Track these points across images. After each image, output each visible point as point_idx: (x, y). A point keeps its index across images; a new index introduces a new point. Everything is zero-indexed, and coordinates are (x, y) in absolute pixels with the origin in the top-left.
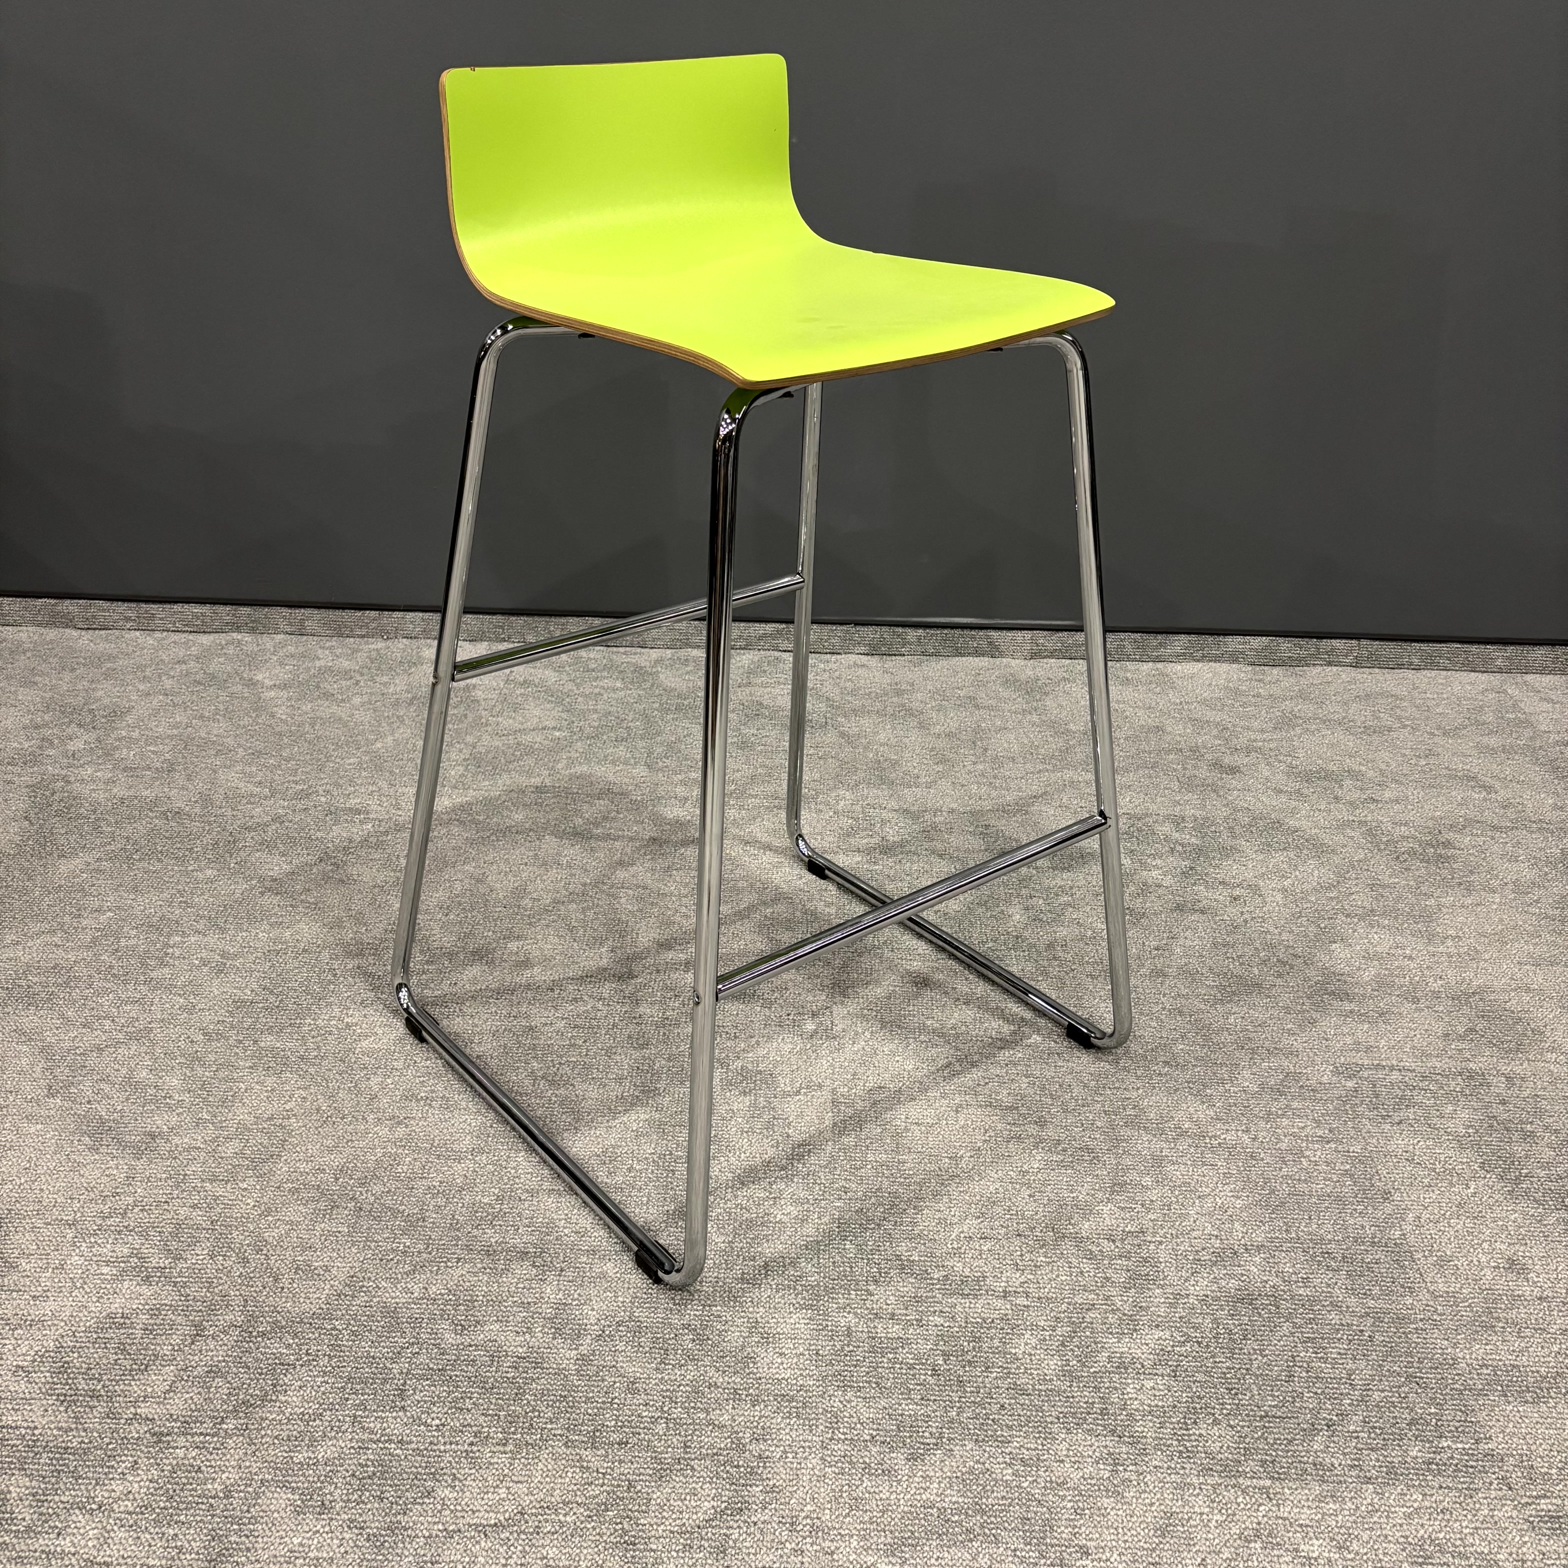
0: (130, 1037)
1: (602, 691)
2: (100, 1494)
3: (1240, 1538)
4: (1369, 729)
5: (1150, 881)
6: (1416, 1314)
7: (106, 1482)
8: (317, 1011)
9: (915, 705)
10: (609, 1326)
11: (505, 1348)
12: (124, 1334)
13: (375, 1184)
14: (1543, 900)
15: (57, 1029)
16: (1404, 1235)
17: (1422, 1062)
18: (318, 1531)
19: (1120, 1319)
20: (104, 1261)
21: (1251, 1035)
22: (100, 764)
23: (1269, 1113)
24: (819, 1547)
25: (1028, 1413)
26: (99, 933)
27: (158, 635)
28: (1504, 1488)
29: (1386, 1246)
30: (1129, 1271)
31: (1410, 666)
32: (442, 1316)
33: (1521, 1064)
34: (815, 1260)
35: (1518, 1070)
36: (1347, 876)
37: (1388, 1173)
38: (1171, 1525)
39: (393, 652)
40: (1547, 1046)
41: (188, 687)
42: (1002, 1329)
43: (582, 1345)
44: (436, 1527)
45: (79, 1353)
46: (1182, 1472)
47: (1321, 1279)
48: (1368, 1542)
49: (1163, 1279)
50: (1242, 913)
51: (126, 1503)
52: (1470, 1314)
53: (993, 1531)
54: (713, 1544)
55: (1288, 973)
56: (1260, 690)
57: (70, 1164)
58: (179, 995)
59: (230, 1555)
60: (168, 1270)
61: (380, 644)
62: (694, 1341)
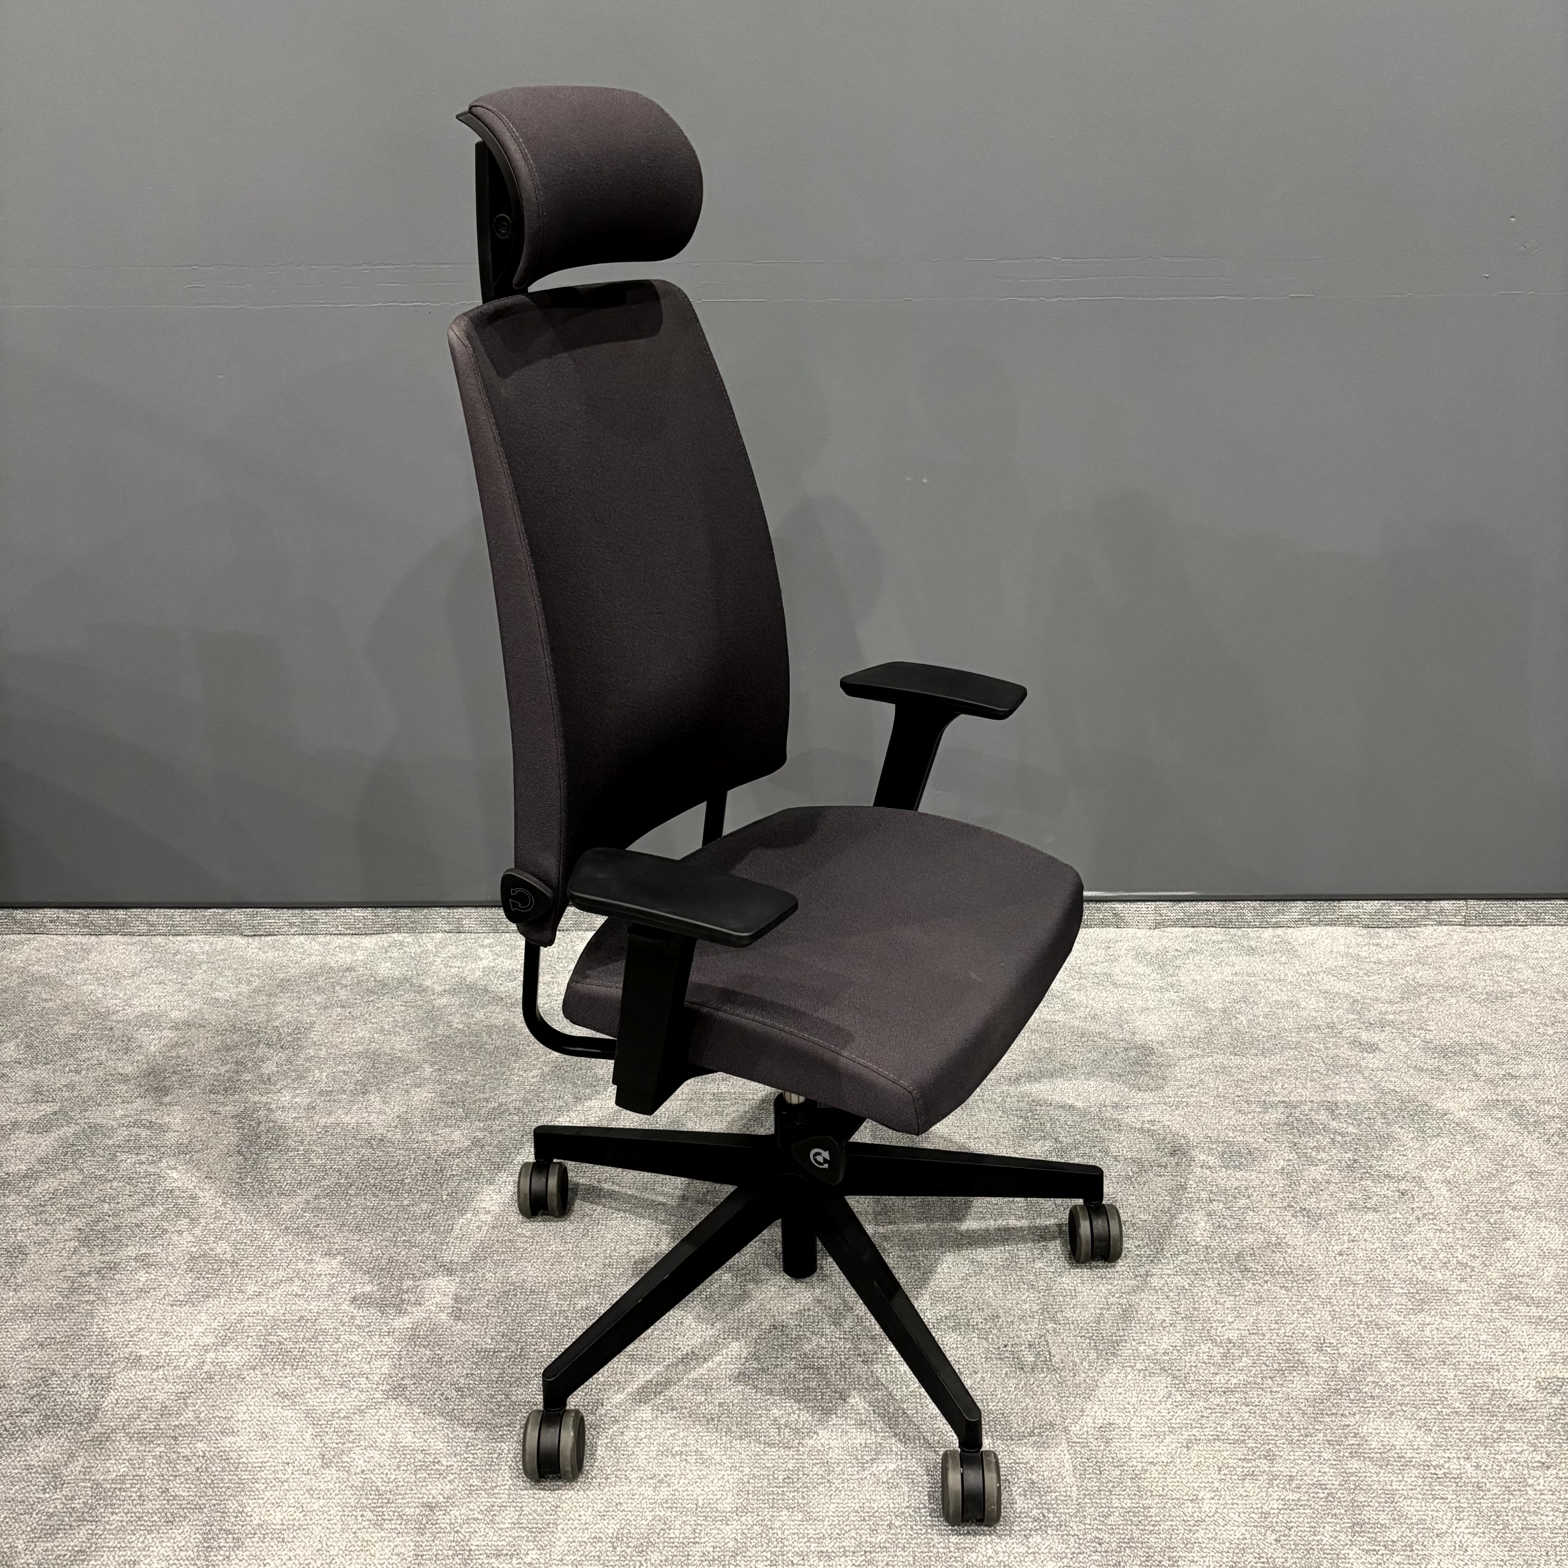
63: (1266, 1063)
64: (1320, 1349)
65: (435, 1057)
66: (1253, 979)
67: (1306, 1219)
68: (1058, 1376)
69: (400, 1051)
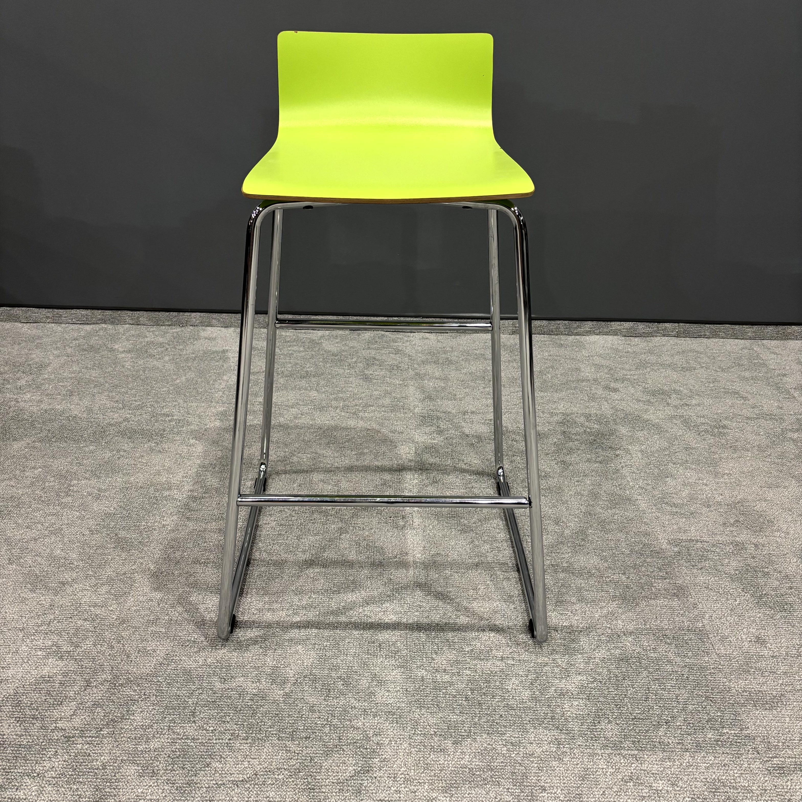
0: (51, 533)
1: (293, 353)
2: (38, 768)
3: (622, 781)
4: (684, 368)
5: (574, 447)
6: (710, 665)
7: (41, 762)
8: (148, 518)
9: (454, 358)
10: (300, 678)
11: (246, 690)
12: (49, 686)
13: (178, 607)
14: (773, 454)
15: (13, 529)
16: (704, 625)
17: (712, 537)
18: (151, 786)
19: (561, 670)
20: (39, 649)
21: (626, 525)
22: (34, 392)
23: (635, 565)
24: (408, 789)
25: (514, 719)
26: (35, 480)
27: (63, 325)
28: (755, 753)
29: (695, 631)
30: (565, 646)
31: (705, 336)
32: (214, 674)
33: (762, 538)
34: (405, 643)
35: (761, 541)
36: (674, 443)
37: (696, 594)
38: (587, 774)
39: (185, 333)
40: (775, 528)
41: (79, 352)
42: (501, 676)
43: (286, 688)
44: (212, 782)
45: (26, 696)
46: (592, 748)
47: (662, 648)
48: (687, 782)
49: (582, 650)
50: (620, 463)
51: (52, 772)
52: (737, 665)
53: (497, 779)
54: (354, 789)
55: (644, 493)
56: (629, 349)
57: (20, 599)
58: (76, 511)
59: (106, 799)
60: (72, 653)
61: (178, 329)
62: (343, 685)
63: (556, 395)
64: (557, 524)
65: (112, 380)
66: (558, 358)
67: (563, 465)
68: (415, 531)
69: (94, 377)
